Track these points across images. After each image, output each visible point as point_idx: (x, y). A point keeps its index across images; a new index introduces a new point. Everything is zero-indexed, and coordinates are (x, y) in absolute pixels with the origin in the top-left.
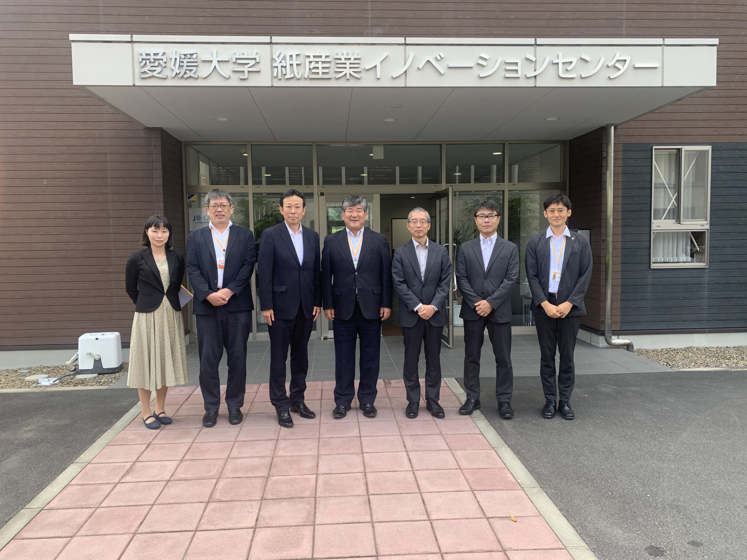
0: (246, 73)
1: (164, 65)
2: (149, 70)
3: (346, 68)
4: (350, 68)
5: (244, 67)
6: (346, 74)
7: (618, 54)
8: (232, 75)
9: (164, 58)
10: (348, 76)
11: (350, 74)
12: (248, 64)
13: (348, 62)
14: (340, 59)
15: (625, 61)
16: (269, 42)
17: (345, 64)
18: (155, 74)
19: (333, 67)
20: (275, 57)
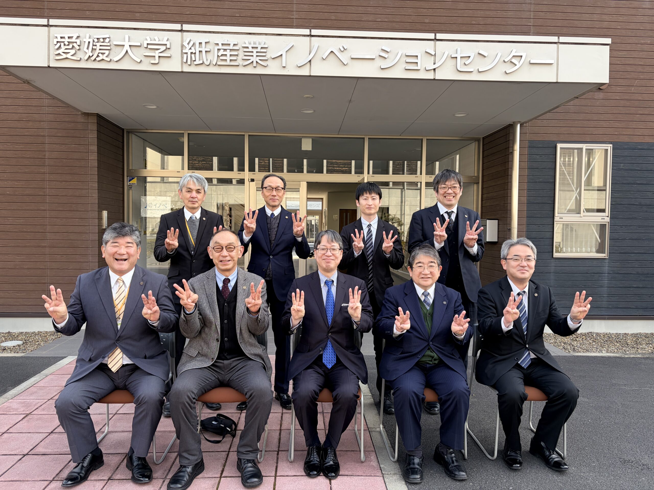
0: (157, 58)
1: (78, 48)
2: (63, 53)
3: (252, 56)
4: (257, 56)
5: (155, 53)
6: (253, 62)
7: (514, 51)
8: (143, 59)
9: (78, 41)
10: (255, 64)
11: (257, 62)
12: (159, 49)
13: (255, 51)
14: (248, 47)
15: (521, 56)
16: (180, 29)
17: (252, 52)
18: (69, 56)
19: (241, 55)
20: (185, 44)
